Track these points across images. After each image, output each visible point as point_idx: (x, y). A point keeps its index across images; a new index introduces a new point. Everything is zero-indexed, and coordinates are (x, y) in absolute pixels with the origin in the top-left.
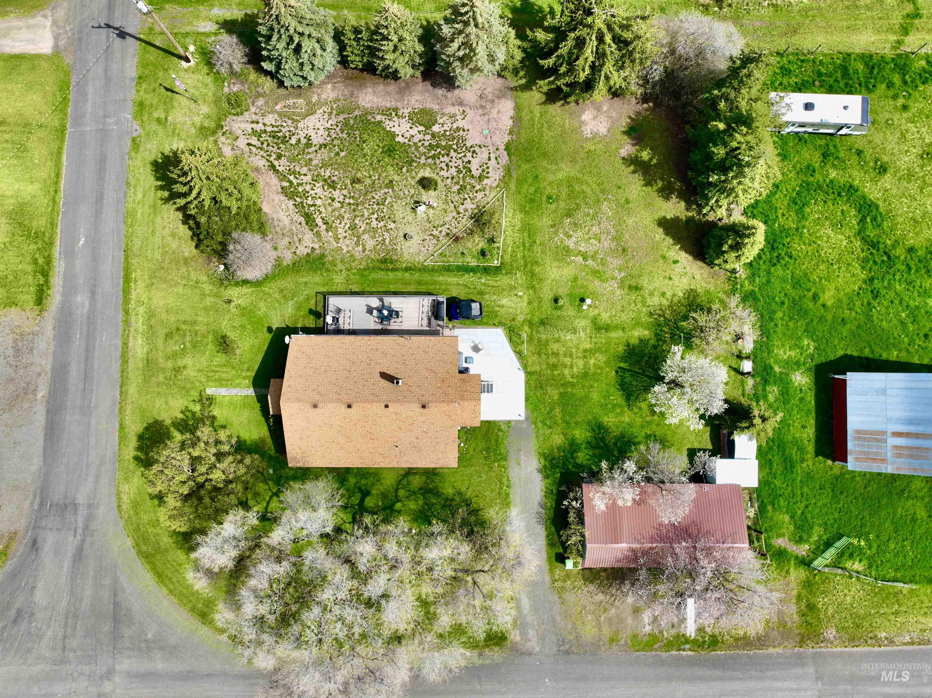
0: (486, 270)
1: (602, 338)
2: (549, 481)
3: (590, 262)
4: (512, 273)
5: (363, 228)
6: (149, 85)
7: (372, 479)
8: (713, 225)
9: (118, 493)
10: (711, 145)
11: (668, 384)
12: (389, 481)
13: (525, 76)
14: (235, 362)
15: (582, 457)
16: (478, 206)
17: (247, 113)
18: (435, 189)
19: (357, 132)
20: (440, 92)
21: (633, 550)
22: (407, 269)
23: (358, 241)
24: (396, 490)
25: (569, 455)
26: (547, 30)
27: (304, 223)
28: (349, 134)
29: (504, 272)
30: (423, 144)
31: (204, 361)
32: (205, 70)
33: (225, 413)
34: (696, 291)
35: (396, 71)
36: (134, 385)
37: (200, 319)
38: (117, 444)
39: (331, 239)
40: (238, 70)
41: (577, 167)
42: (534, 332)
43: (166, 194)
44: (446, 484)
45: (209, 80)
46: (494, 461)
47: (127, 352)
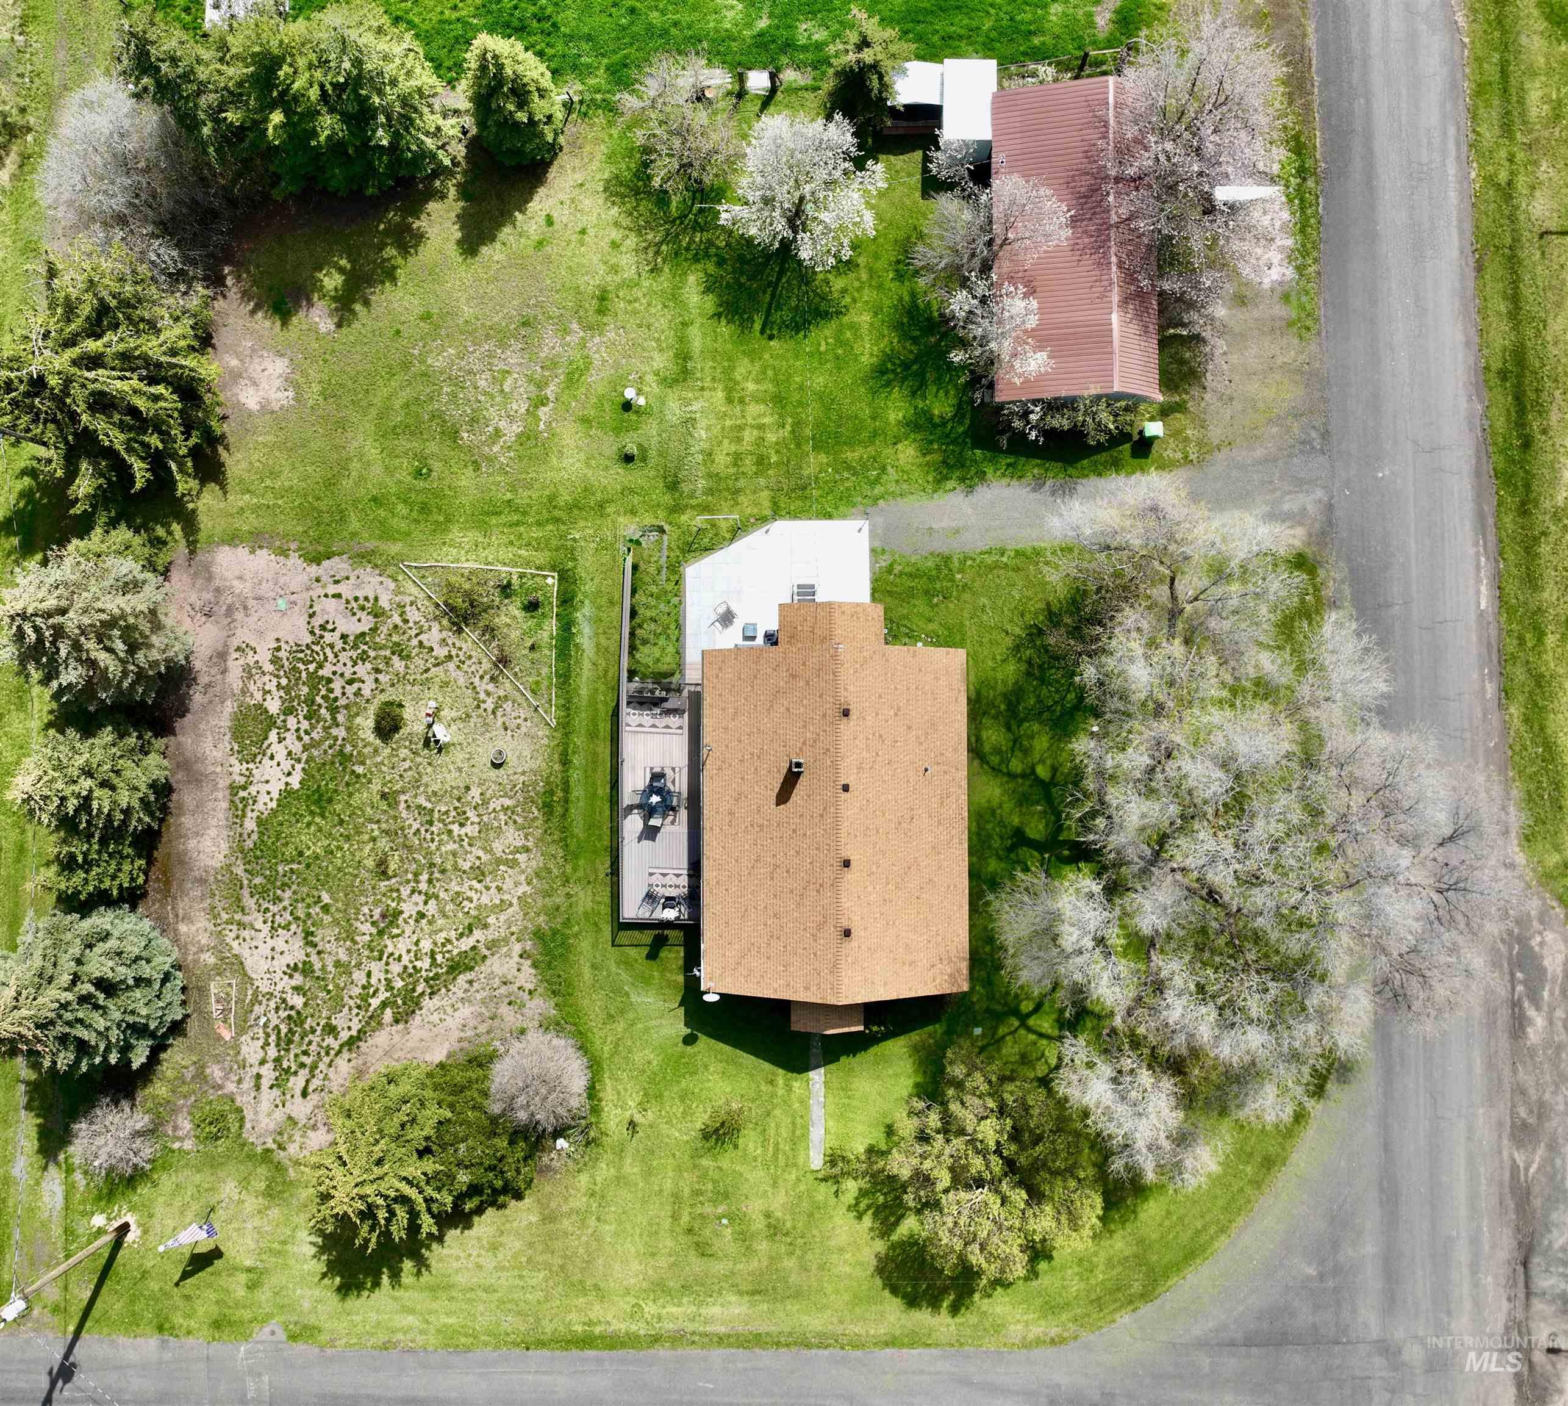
0: (567, 600)
1: (702, 366)
2: (989, 471)
3: (550, 391)
4: (573, 549)
5: (481, 853)
6: (177, 1308)
7: (989, 826)
8: (475, 146)
9: (1026, 1345)
10: (314, 143)
11: (795, 232)
12: (994, 791)
13: (166, 526)
14: (756, 1112)
15: (941, 406)
16: (435, 618)
17: (238, 1099)
18: (401, 706)
19: (280, 869)
20: (198, 698)
21: (1125, 301)
22: (565, 762)
23: (506, 862)
24: (1012, 776)
25: (939, 431)
26: (72, 474)
27: (469, 976)
28: (284, 885)
29: (570, 564)
30: (307, 732)
31: (756, 1176)
32: (144, 1190)
33: (860, 1128)
34: (608, 181)
35: (153, 785)
36: (805, 1319)
37: (668, 1185)
38: (927, 1351)
39: (503, 917)
40: (147, 1118)
41: (355, 417)
42: (693, 502)
43: (408, 1265)
44: (1000, 676)
45: (166, 1181)
46: (952, 580)
47: (738, 1336)
